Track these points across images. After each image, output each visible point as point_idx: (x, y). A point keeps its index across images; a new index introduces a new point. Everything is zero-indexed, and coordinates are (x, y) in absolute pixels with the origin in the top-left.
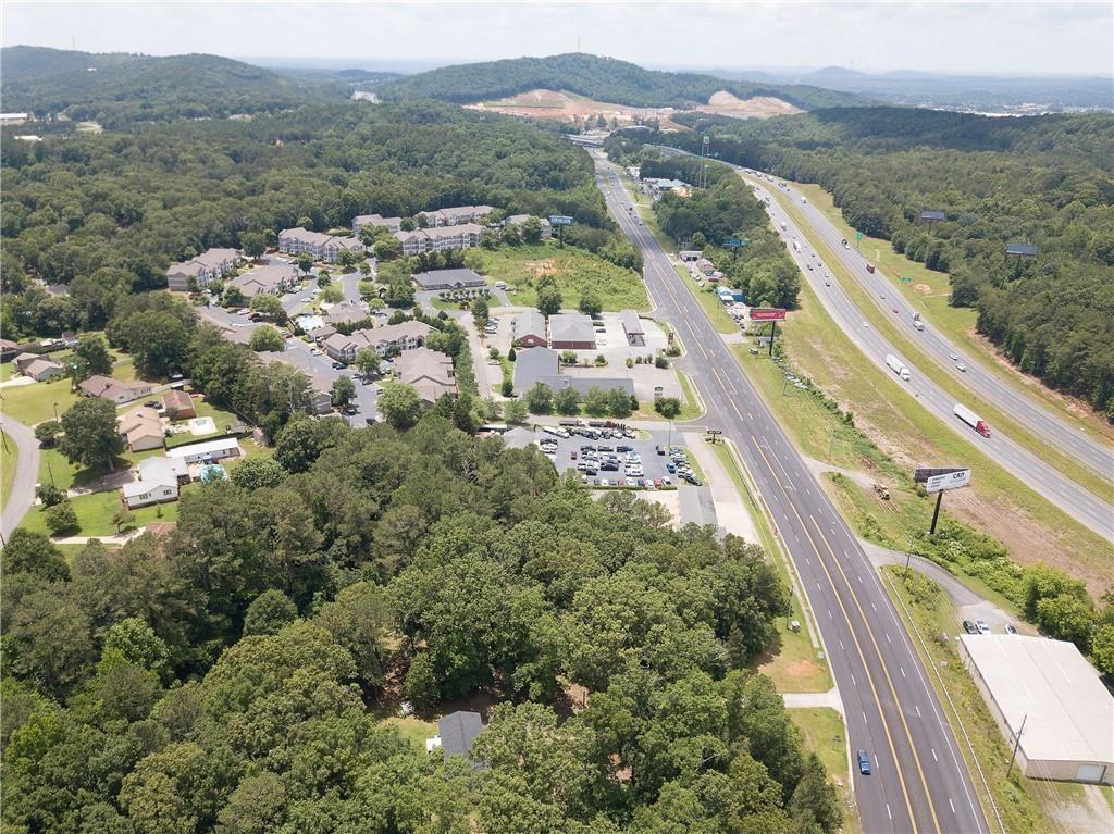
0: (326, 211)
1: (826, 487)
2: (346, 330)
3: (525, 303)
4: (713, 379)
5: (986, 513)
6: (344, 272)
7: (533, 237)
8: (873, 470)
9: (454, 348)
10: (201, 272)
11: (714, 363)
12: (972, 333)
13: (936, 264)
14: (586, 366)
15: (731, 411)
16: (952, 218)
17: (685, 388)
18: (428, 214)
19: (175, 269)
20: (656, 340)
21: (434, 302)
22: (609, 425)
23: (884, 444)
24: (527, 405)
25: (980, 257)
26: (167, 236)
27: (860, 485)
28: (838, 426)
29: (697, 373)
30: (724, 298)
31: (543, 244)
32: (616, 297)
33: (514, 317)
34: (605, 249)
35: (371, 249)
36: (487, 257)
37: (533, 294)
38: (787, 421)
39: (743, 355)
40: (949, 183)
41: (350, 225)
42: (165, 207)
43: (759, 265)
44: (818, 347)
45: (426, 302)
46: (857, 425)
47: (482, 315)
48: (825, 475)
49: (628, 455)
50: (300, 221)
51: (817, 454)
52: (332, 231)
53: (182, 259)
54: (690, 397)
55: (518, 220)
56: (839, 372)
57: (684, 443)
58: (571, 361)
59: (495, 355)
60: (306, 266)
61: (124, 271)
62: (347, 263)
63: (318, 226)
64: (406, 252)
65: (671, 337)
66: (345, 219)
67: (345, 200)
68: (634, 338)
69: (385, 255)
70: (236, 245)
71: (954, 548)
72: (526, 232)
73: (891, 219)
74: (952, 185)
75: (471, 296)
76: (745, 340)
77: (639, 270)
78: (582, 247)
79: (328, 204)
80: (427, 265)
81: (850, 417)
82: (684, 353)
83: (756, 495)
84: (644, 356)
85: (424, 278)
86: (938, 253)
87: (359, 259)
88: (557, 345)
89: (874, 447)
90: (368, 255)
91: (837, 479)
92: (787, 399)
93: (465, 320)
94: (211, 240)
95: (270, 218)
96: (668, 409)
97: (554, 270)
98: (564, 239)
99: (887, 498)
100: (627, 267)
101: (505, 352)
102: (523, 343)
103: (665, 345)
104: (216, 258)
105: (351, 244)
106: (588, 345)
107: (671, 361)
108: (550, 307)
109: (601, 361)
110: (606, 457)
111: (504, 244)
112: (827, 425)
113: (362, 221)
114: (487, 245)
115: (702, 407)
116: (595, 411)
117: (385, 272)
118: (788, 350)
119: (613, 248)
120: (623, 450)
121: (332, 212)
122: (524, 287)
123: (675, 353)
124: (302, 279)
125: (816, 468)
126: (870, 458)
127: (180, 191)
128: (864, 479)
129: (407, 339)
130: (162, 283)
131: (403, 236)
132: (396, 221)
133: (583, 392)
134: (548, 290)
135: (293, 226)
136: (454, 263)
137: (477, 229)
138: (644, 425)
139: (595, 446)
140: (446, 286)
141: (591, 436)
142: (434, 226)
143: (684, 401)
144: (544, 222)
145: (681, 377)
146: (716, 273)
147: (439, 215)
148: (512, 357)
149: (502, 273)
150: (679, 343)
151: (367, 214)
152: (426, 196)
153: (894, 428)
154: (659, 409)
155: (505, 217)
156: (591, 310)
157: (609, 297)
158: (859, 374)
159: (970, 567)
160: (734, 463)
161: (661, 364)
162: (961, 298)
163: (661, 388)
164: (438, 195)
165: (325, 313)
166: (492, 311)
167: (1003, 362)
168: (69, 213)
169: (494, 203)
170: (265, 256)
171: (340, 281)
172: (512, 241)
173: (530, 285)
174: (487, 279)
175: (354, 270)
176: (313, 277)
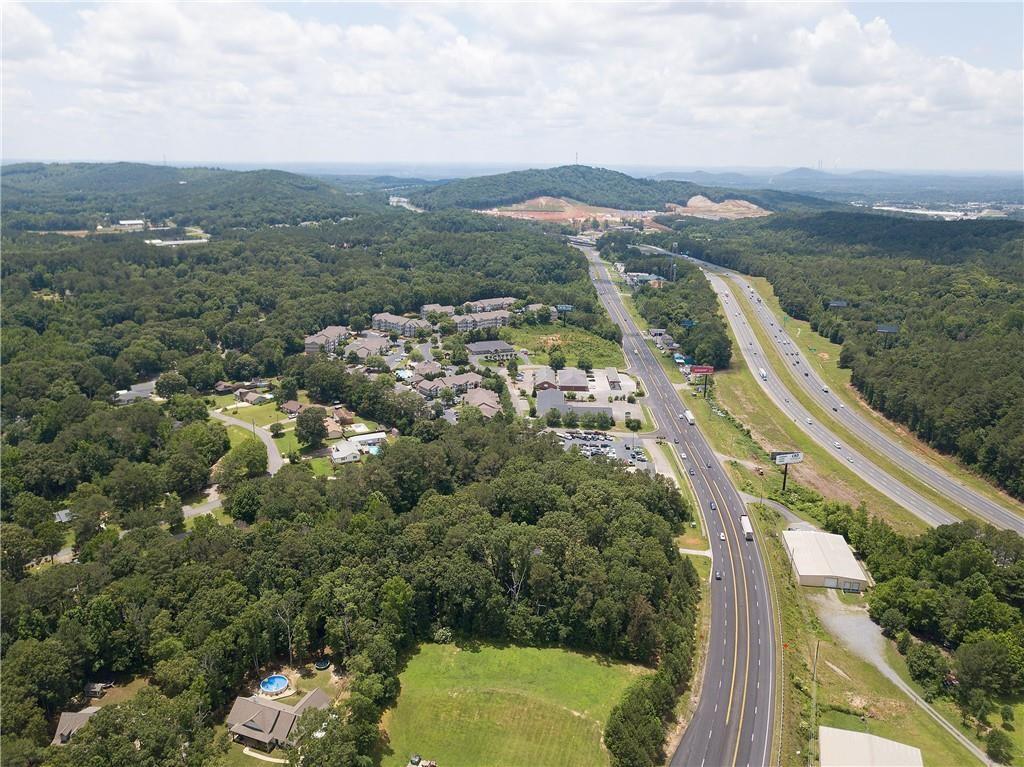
0: (402, 301)
1: (727, 468)
2: (430, 378)
3: (541, 363)
4: (664, 410)
6: (420, 342)
7: (545, 319)
8: (758, 460)
9: (499, 388)
10: (327, 342)
11: (667, 403)
12: (848, 385)
13: (836, 339)
14: (582, 401)
15: (674, 429)
16: (856, 306)
17: (646, 414)
18: (472, 304)
19: (309, 340)
20: (628, 385)
21: (481, 362)
22: (596, 433)
24: (545, 420)
25: (865, 334)
27: (747, 468)
28: (741, 437)
29: (655, 407)
30: (678, 361)
31: (552, 324)
32: (602, 359)
33: (534, 372)
34: (595, 327)
35: (436, 328)
36: (514, 333)
37: (546, 357)
38: (709, 435)
39: (686, 397)
40: (861, 279)
41: (418, 311)
42: (291, 298)
44: (738, 393)
45: (475, 360)
46: (753, 437)
47: (513, 368)
48: (726, 462)
49: (608, 449)
50: (385, 309)
51: (725, 452)
52: (406, 315)
53: (311, 334)
54: (648, 420)
55: (535, 308)
56: (749, 408)
57: (642, 443)
58: (573, 398)
59: (523, 393)
60: (394, 338)
62: (421, 336)
63: (398, 312)
64: (460, 329)
65: (638, 384)
66: (415, 307)
67: (416, 294)
68: (614, 385)
69: (446, 331)
70: (344, 323)
71: (794, 497)
72: (540, 316)
73: (811, 306)
74: (863, 280)
75: (505, 358)
76: (689, 388)
77: (620, 342)
78: (579, 326)
79: (403, 297)
80: (474, 338)
81: (749, 432)
82: (647, 395)
83: (683, 471)
84: (620, 396)
85: (472, 346)
86: (837, 331)
87: (429, 335)
88: (563, 388)
89: (760, 448)
90: (434, 331)
91: (734, 464)
92: (711, 423)
93: (503, 372)
94: (327, 320)
95: (366, 306)
96: (634, 426)
97: (560, 342)
98: (567, 321)
99: (761, 474)
100: (611, 340)
101: (530, 392)
102: (541, 387)
103: (635, 390)
104: (333, 333)
105: (424, 323)
106: (584, 389)
107: (638, 400)
108: (558, 365)
109: (592, 398)
110: (594, 450)
111: (525, 324)
112: (732, 436)
113: (428, 308)
114: (513, 325)
115: (656, 426)
116: (587, 426)
117: (447, 343)
118: (717, 395)
119: (601, 326)
120: (605, 446)
121: (406, 302)
122: (540, 352)
123: (641, 394)
124: (391, 347)
125: (721, 458)
126: (756, 453)
127: (298, 286)
128: (751, 465)
129: (468, 384)
130: (302, 348)
131: (457, 319)
132: (450, 309)
133: (580, 414)
134: (557, 354)
135: (381, 311)
136: (492, 336)
137: (506, 314)
138: (618, 435)
139: (588, 443)
140: (488, 352)
141: (585, 439)
142: (476, 312)
143: (644, 421)
144: (553, 308)
145: (644, 409)
146: (675, 345)
147: (479, 304)
148: (534, 395)
149: (524, 344)
150: (644, 388)
151: (430, 303)
152: (470, 290)
153: (777, 440)
154: (628, 426)
155: (525, 306)
156: (586, 367)
157: (597, 359)
158: (763, 410)
159: (800, 506)
160: (672, 455)
161: (631, 401)
162: (845, 362)
163: (629, 413)
164: (478, 290)
165: (412, 368)
166: (520, 367)
167: (863, 403)
169: (518, 296)
170: (364, 332)
171: (417, 348)
172: (530, 322)
173: (544, 351)
174: (515, 347)
175: (426, 341)
176: (398, 346)
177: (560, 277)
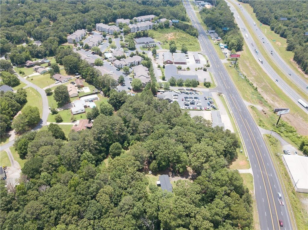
0: (108, 17)
1: (249, 110)
2: (119, 59)
3: (166, 48)
4: (219, 75)
5: (291, 118)
6: (115, 38)
7: (167, 26)
8: (262, 105)
9: (148, 66)
10: (76, 38)
11: (219, 69)
12: (292, 60)
13: (283, 36)
14: (184, 70)
15: (224, 86)
17: (212, 78)
18: (137, 18)
19: (69, 37)
20: (203, 62)
21: (141, 48)
22: (191, 90)
23: (266, 97)
24: (169, 84)
26: (65, 26)
27: (258, 110)
28: (253, 91)
29: (215, 73)
30: (221, 47)
31: (170, 28)
32: (191, 46)
33: (164, 53)
34: (188, 30)
35: (122, 30)
36: (154, 33)
37: (168, 45)
38: (239, 89)
39: (227, 67)
41: (115, 22)
42: (63, 15)
43: (232, 38)
44: (248, 64)
45: (139, 48)
46: (258, 91)
47: (154, 53)
48: (249, 106)
49: (197, 100)
50: (101, 21)
51: (248, 100)
52: (110, 23)
53: (71, 33)
54: (213, 81)
55: (163, 20)
56: (254, 73)
57: (211, 95)
58: (180, 69)
59: (159, 67)
60: (104, 36)
61: (56, 38)
62: (116, 35)
63: (106, 22)
64: (132, 31)
65: (208, 61)
66: (113, 19)
68: (197, 61)
69: (126, 33)
70: (84, 28)
71: (283, 129)
72: (165, 25)
75: (151, 46)
76: (228, 62)
77: (197, 37)
78: (181, 29)
79: (108, 15)
80: (138, 36)
81: (256, 88)
82: (211, 66)
83: (231, 112)
84: (200, 67)
85: (137, 40)
86: (284, 32)
87: (119, 34)
88: (176, 63)
89: (262, 98)
90: (121, 32)
91: (252, 107)
92: (239, 82)
93: (149, 54)
94: (77, 27)
95: (93, 20)
96: (207, 85)
97: (173, 37)
98: (177, 27)
99: (265, 114)
100: (194, 36)
101: (162, 66)
102: (167, 62)
103: (206, 63)
104: (80, 33)
105: (115, 28)
106: (184, 63)
107: (208, 69)
108: (173, 51)
109: (188, 68)
110: (191, 100)
111: (159, 28)
112: (250, 90)
113: (119, 21)
114: (154, 29)
115: (216, 84)
116: (188, 85)
117: (127, 39)
118: (240, 66)
119: (190, 30)
120: (196, 98)
121: (110, 18)
122: (166, 43)
123: (208, 66)
124: (103, 40)
125: (247, 104)
126: (261, 101)
127: (66, 10)
128: (259, 107)
129: (135, 62)
130: (66, 41)
131: (131, 26)
132: (128, 21)
133: (185, 80)
134: (173, 45)
135: (99, 22)
136: (146, 35)
137: (151, 24)
138: (201, 89)
139: (188, 97)
140: (144, 43)
141: (187, 93)
142: (138, 22)
143: (212, 82)
144: (170, 21)
145: (210, 74)
146: (219, 38)
147: (140, 18)
148: (164, 67)
149: (158, 38)
150: (210, 63)
151: (120, 18)
153: (268, 91)
154: (205, 85)
155: (160, 19)
156: (184, 51)
157: (189, 46)
159: (286, 134)
160: (225, 102)
161: (205, 70)
162: (290, 48)
163: (206, 79)
164: (140, 12)
165: (111, 52)
166: (157, 51)
168: (37, 17)
169: (156, 14)
170: (93, 32)
171: (114, 40)
172: (161, 27)
173: (167, 42)
174: (154, 40)
175: (118, 37)
176: (107, 39)
177: (172, 3)
